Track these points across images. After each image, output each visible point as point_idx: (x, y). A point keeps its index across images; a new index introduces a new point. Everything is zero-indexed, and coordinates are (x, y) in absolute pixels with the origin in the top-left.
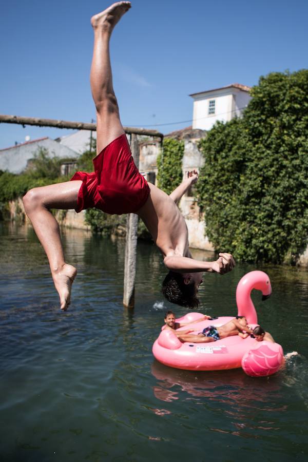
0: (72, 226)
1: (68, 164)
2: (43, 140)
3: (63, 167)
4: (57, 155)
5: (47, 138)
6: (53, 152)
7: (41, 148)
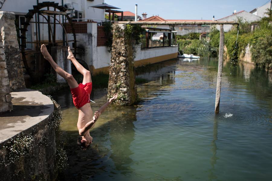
0: (247, 62)
1: (255, 25)
2: (241, 12)
3: (252, 26)
4: (247, 21)
5: (244, 11)
6: (245, 19)
7: (238, 18)
